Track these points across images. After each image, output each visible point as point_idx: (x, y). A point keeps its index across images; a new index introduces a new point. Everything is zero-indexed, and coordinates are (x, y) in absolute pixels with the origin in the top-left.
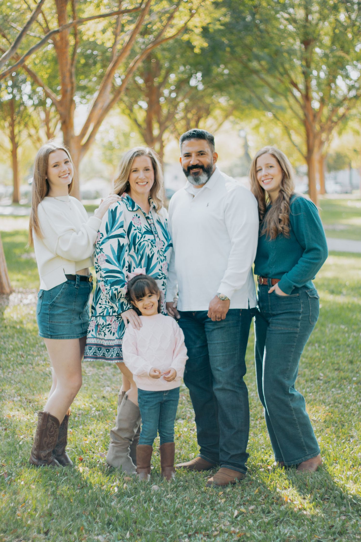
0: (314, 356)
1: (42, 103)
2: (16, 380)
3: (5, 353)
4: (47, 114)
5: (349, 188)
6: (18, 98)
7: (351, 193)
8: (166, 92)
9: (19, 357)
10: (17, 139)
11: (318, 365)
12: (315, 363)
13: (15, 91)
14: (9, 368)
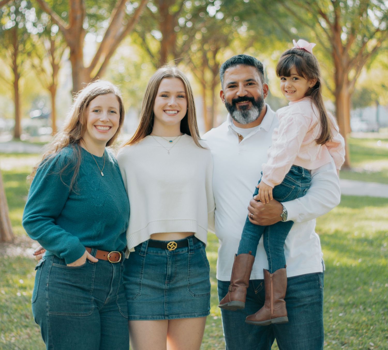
0: (361, 321)
1: (47, 32)
2: (20, 347)
3: (7, 312)
4: (53, 43)
5: (375, 126)
6: (21, 26)
7: (378, 131)
8: (181, 21)
9: (23, 318)
10: (19, 70)
11: (366, 332)
12: (362, 330)
13: (19, 18)
14: (12, 331)
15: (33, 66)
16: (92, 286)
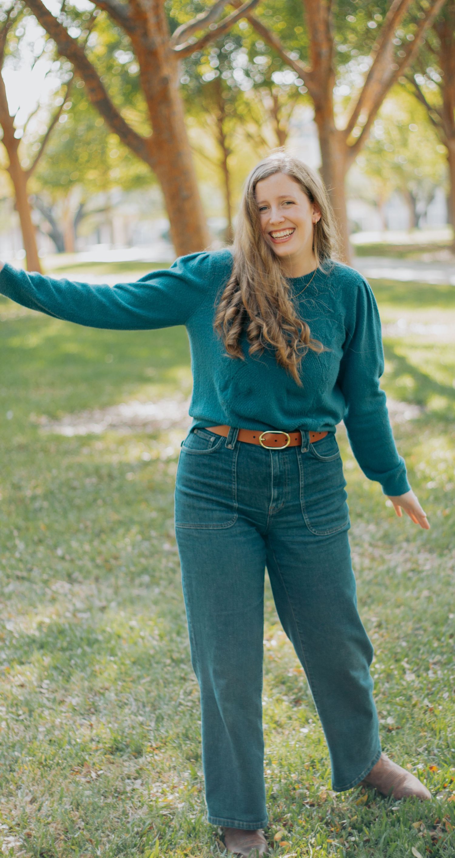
1: (266, 82)
4: (276, 99)
15: (249, 136)
16: (234, 484)
